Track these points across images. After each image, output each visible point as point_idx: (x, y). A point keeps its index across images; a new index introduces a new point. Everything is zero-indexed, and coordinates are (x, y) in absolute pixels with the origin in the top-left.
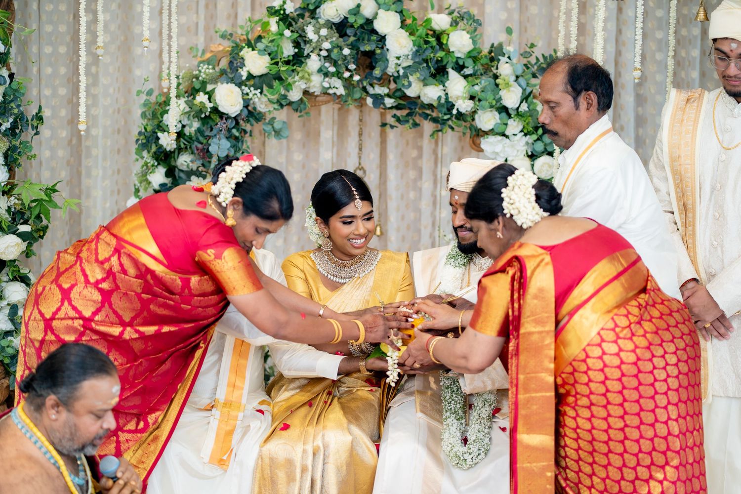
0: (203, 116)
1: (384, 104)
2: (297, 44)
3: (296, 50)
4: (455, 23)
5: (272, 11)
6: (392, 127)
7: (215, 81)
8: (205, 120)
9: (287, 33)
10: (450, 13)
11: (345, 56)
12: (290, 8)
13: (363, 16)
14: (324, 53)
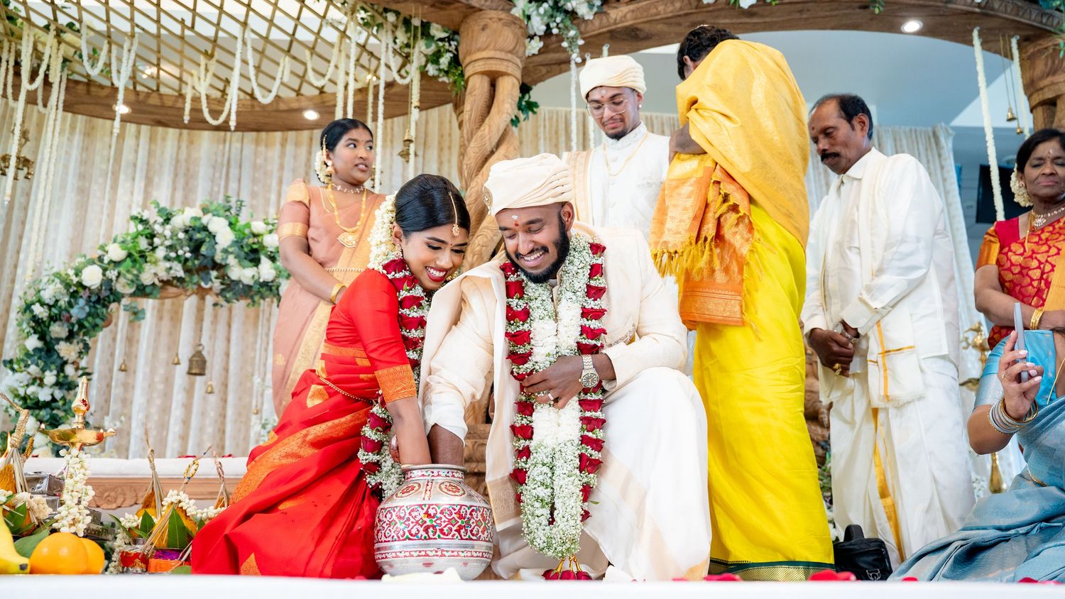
0: (71, 290)
1: (211, 280)
2: (151, 244)
3: (151, 248)
4: (271, 232)
5: (134, 218)
6: (222, 306)
7: (83, 268)
8: (74, 295)
9: (141, 227)
10: (267, 224)
11: (180, 239)
12: (145, 215)
13: (202, 224)
14: (168, 243)
